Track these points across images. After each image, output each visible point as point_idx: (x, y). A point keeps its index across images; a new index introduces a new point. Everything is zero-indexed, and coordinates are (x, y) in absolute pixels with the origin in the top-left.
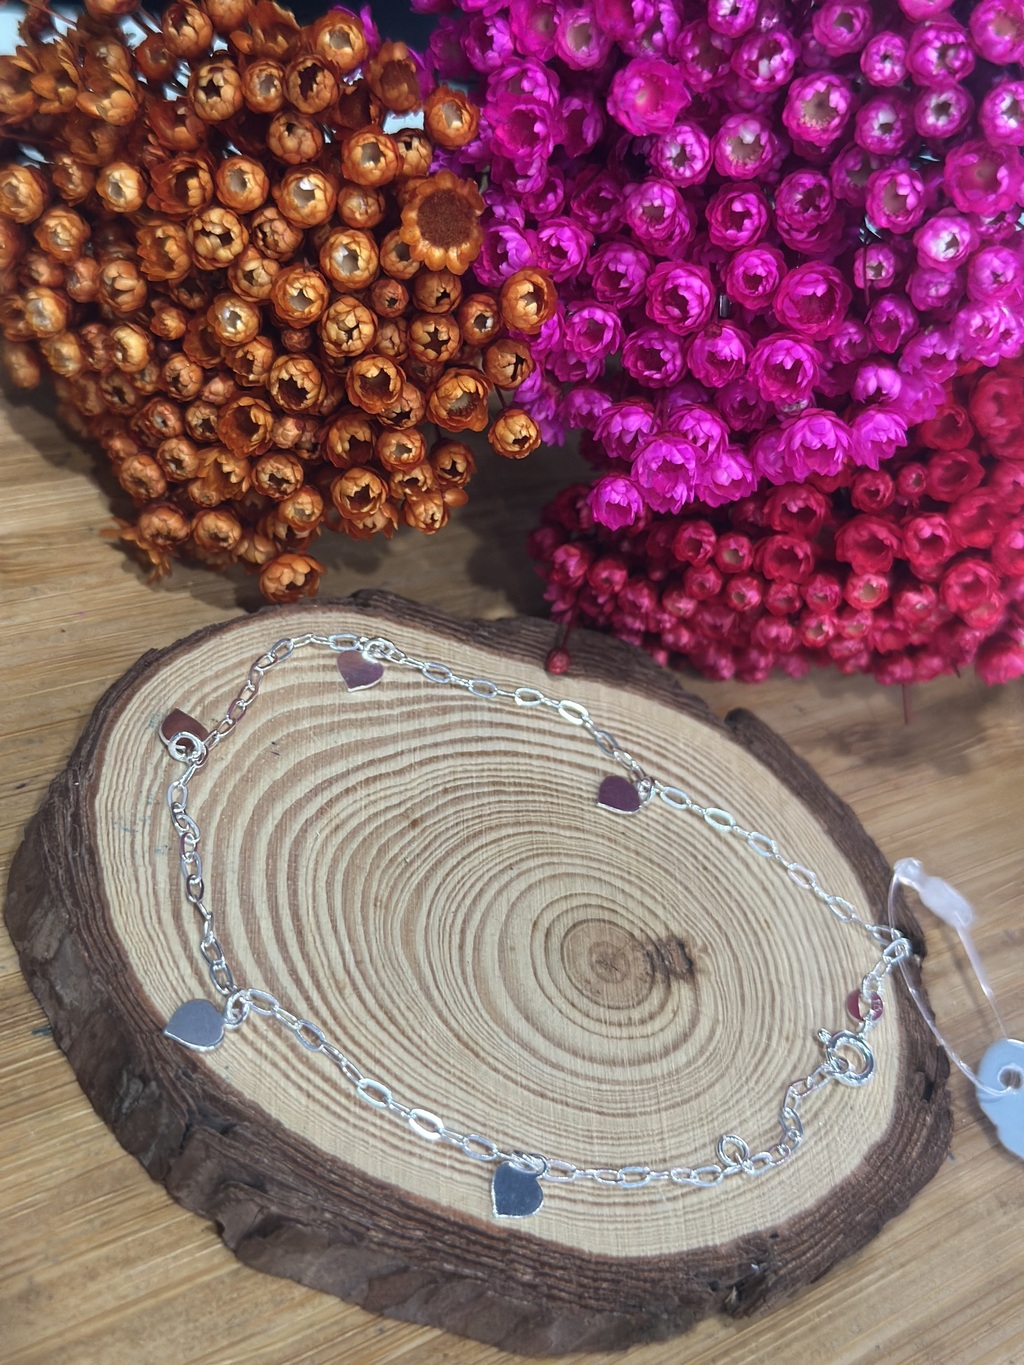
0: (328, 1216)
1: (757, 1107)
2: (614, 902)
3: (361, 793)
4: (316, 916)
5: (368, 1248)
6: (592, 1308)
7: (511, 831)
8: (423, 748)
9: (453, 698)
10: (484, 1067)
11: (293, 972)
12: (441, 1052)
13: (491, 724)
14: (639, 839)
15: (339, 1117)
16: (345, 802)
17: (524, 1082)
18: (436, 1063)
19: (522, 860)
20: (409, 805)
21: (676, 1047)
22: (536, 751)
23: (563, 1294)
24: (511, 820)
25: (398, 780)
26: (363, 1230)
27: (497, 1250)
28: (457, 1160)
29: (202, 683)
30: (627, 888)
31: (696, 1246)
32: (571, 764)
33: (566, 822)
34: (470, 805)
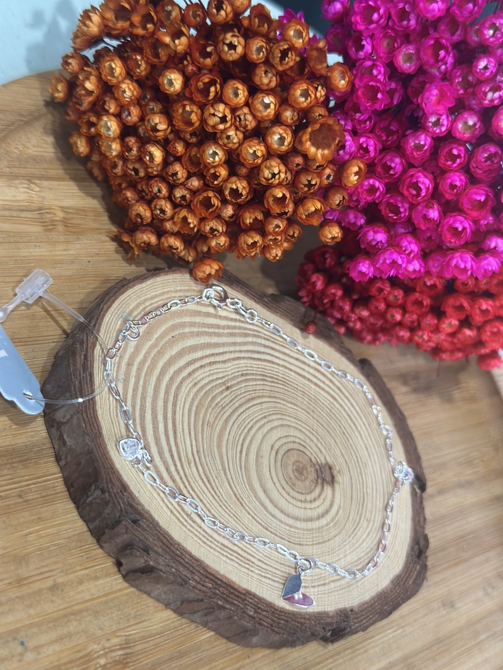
0: (174, 570)
1: (352, 550)
2: (305, 442)
3: (207, 369)
4: (183, 426)
5: (188, 588)
6: (276, 632)
7: (267, 400)
8: (235, 352)
9: (250, 330)
10: (245, 511)
11: (170, 451)
12: (228, 501)
13: (265, 346)
14: (318, 413)
15: (183, 524)
16: (200, 372)
17: (260, 521)
18: (225, 506)
19: (270, 415)
20: (226, 378)
21: (323, 516)
22: (281, 362)
23: (265, 624)
24: (268, 395)
25: (223, 366)
26: (188, 580)
27: (240, 598)
28: (229, 553)
29: (145, 300)
30: (311, 436)
31: (320, 610)
32: (295, 372)
33: (290, 400)
34: (251, 384)
